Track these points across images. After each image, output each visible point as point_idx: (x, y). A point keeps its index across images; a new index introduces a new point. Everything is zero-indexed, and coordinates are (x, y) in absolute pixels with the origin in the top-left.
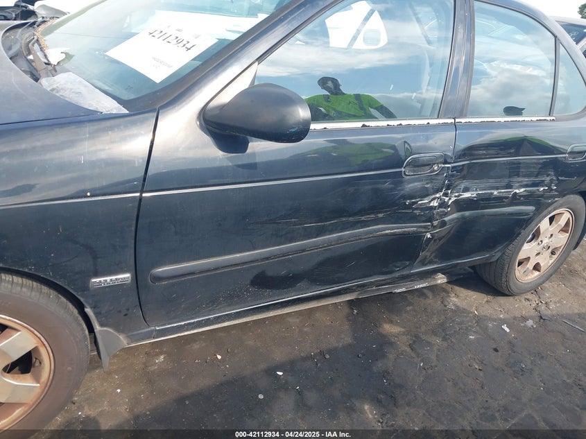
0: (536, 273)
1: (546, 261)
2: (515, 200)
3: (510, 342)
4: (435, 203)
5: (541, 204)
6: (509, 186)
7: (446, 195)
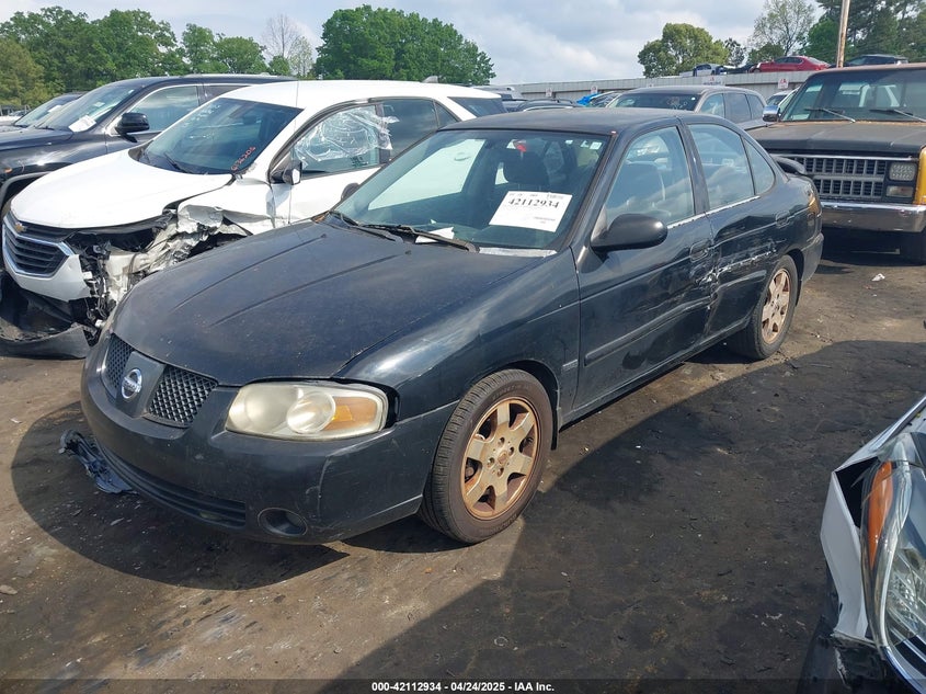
0: (776, 334)
1: (780, 321)
2: (753, 267)
3: (783, 389)
4: (710, 279)
5: (769, 266)
6: (748, 256)
7: (714, 271)
